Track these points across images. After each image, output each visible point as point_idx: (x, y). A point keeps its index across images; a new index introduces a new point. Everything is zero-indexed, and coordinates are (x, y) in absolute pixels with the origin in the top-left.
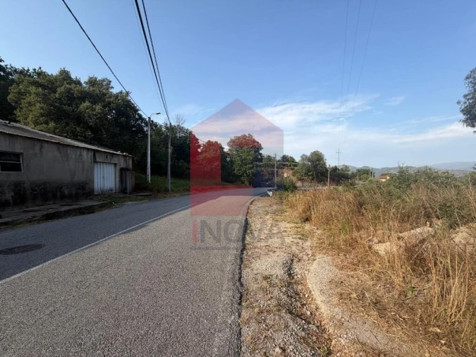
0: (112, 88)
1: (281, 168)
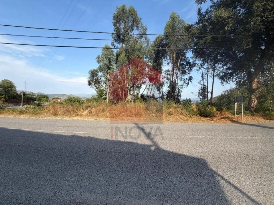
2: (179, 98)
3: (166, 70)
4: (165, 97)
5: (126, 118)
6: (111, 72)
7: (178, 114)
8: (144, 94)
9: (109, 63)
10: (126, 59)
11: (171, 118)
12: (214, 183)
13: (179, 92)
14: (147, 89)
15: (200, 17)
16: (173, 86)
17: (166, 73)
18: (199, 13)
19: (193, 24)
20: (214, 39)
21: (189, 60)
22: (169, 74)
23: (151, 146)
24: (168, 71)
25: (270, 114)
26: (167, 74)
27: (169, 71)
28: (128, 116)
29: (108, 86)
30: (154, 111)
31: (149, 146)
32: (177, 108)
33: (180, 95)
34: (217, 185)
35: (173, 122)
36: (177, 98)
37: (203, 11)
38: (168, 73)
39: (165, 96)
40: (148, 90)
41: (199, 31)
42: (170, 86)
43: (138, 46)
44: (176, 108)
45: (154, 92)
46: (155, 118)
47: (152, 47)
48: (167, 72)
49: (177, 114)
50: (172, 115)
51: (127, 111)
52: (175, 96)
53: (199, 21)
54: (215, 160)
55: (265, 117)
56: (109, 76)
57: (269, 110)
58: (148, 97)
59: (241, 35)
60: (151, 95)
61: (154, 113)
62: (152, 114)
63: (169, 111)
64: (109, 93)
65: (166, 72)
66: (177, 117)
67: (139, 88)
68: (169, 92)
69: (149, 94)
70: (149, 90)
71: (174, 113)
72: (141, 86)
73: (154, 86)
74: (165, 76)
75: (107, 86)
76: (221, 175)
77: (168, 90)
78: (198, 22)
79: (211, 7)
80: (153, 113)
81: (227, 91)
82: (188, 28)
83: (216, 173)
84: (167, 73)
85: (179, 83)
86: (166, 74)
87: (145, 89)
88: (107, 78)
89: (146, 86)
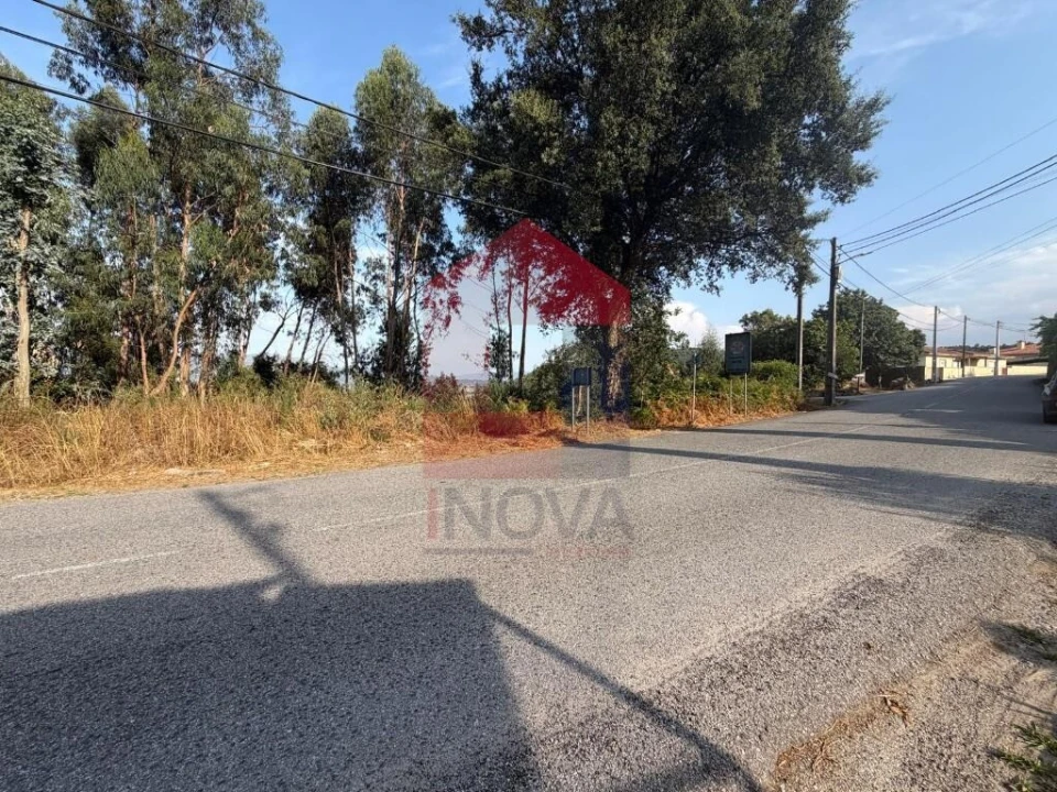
2: (422, 372)
3: (369, 260)
4: (370, 367)
5: (151, 473)
6: (45, 225)
7: (409, 435)
8: (271, 352)
9: (24, 169)
10: (154, 171)
11: (383, 453)
12: (485, 649)
13: (422, 350)
14: (290, 333)
15: (479, 96)
16: (397, 327)
17: (369, 273)
18: (476, 79)
19: (459, 112)
20: (519, 181)
21: (451, 237)
22: (383, 279)
23: (266, 584)
24: (379, 265)
25: (639, 414)
26: (375, 277)
27: (382, 267)
28: (164, 463)
29: (23, 305)
30: (312, 428)
31: (254, 588)
32: (408, 412)
33: (424, 360)
34: (489, 653)
35: (387, 464)
36: (416, 373)
37: (488, 78)
38: (378, 272)
39: (369, 363)
40: (291, 337)
41: (476, 143)
42: (386, 327)
43: (223, 127)
44: (404, 410)
45: (321, 346)
46: (317, 456)
47: (303, 153)
48: (374, 269)
49: (408, 431)
50: (390, 437)
51: (157, 438)
52: (408, 364)
53: (478, 106)
54: (501, 571)
55: (633, 424)
56: (31, 242)
57: (638, 405)
58: (293, 367)
59: (579, 189)
60: (311, 361)
61: (313, 437)
62: (301, 444)
63: (379, 423)
64: (31, 341)
65: (370, 269)
66: (408, 445)
67: (239, 324)
68: (383, 349)
69: (296, 358)
70: (296, 339)
71: (394, 431)
72: (249, 319)
73: (319, 324)
74: (367, 285)
75: (15, 300)
76: (509, 615)
77: (381, 340)
78: (475, 110)
79: (510, 75)
80: (305, 435)
81: (555, 351)
82: (442, 120)
83: (494, 615)
84: (373, 274)
85: (421, 316)
86: (370, 277)
87: (278, 330)
88: (12, 255)
89: (284, 319)
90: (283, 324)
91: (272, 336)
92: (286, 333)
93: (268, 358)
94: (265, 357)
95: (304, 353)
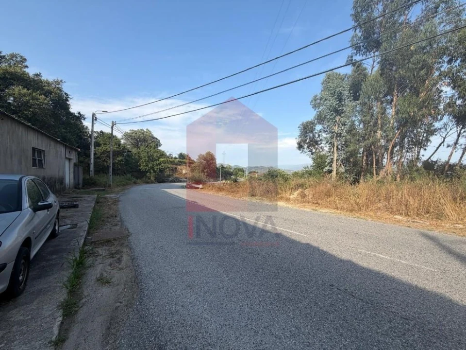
0: (27, 67)
1: (180, 165)
6: (342, 119)
8: (434, 158)
9: (338, 102)
14: (449, 146)
28: (392, 213)
29: (335, 148)
40: (451, 148)
56: (339, 127)
58: (453, 167)
64: (337, 160)
70: (455, 148)
72: (427, 140)
75: (333, 147)
87: (440, 145)
88: (333, 132)
89: (445, 138)
90: (444, 141)
91: (436, 148)
92: (446, 146)
93: (432, 161)
94: (430, 160)
95: (461, 157)
